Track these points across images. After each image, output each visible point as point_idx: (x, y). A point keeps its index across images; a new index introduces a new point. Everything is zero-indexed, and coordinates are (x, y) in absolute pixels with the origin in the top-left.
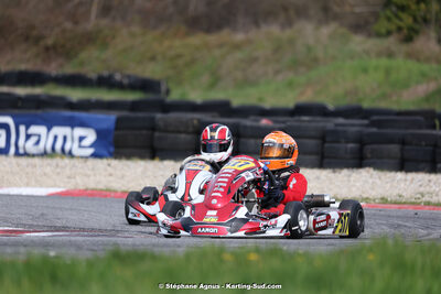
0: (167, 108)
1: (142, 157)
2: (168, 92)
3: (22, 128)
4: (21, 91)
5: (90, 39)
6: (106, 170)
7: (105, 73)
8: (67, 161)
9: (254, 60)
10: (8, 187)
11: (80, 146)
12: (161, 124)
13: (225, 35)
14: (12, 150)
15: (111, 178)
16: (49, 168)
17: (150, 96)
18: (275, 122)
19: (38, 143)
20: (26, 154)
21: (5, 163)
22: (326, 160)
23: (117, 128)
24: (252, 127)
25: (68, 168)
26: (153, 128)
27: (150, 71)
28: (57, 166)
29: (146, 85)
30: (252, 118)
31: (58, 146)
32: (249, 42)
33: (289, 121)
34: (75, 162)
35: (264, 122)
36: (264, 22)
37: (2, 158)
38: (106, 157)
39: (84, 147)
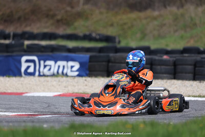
0: (117, 50)
1: (103, 76)
2: (119, 42)
3: (42, 62)
4: (44, 43)
5: (80, 15)
6: (84, 83)
7: (87, 33)
8: (64, 78)
9: (162, 25)
10: (34, 92)
11: (71, 71)
12: (112, 59)
13: (149, 12)
14: (37, 73)
15: (86, 87)
16: (55, 82)
17: (110, 45)
18: (170, 57)
19: (50, 69)
20: (44, 75)
21: (33, 80)
22: (197, 76)
23: (90, 62)
24: (158, 60)
25: (64, 83)
26: (109, 61)
27: (110, 32)
28: (59, 81)
29: (108, 39)
30: (159, 55)
31: (60, 71)
32: (161, 16)
33: (178, 56)
34: (68, 79)
35: (165, 57)
36: (169, 5)
37: (32, 77)
38: (85, 76)
39: (73, 71)
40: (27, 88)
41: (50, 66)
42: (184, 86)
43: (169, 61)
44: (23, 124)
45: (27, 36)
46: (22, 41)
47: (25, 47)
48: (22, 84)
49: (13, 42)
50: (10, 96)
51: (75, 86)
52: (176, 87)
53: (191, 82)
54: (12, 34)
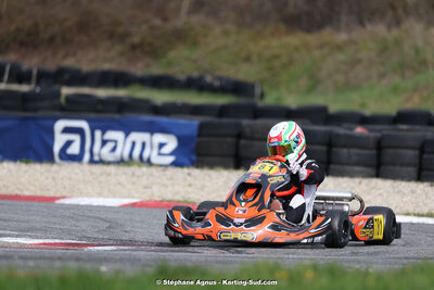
0: (257, 113)
1: (226, 167)
2: (262, 96)
3: (98, 134)
4: (102, 93)
5: (180, 36)
6: (185, 179)
7: (195, 74)
8: (145, 169)
9: (355, 62)
11: (160, 154)
12: (247, 131)
13: (327, 34)
14: (87, 157)
15: (190, 189)
16: (124, 177)
17: (242, 100)
18: (370, 130)
19: (114, 149)
20: (101, 162)
21: (77, 171)
22: (424, 173)
23: (199, 135)
24: (345, 136)
25: (145, 178)
26: (239, 136)
27: (244, 73)
28: (133, 174)
29: (237, 88)
30: (346, 125)
31: (136, 153)
32: (351, 42)
33: (387, 130)
34: (153, 170)
35: (359, 130)
36: (370, 20)
37: (75, 165)
38: (188, 167)
39: (164, 155)
40: (65, 188)
41: (116, 142)
42: (398, 192)
43: (368, 138)
44: (58, 264)
45: (66, 77)
46: (56, 87)
47: (62, 100)
48: (53, 178)
49: (38, 90)
50: (28, 203)
51: (166, 186)
52: (380, 194)
53: (413, 185)
54: (35, 72)
